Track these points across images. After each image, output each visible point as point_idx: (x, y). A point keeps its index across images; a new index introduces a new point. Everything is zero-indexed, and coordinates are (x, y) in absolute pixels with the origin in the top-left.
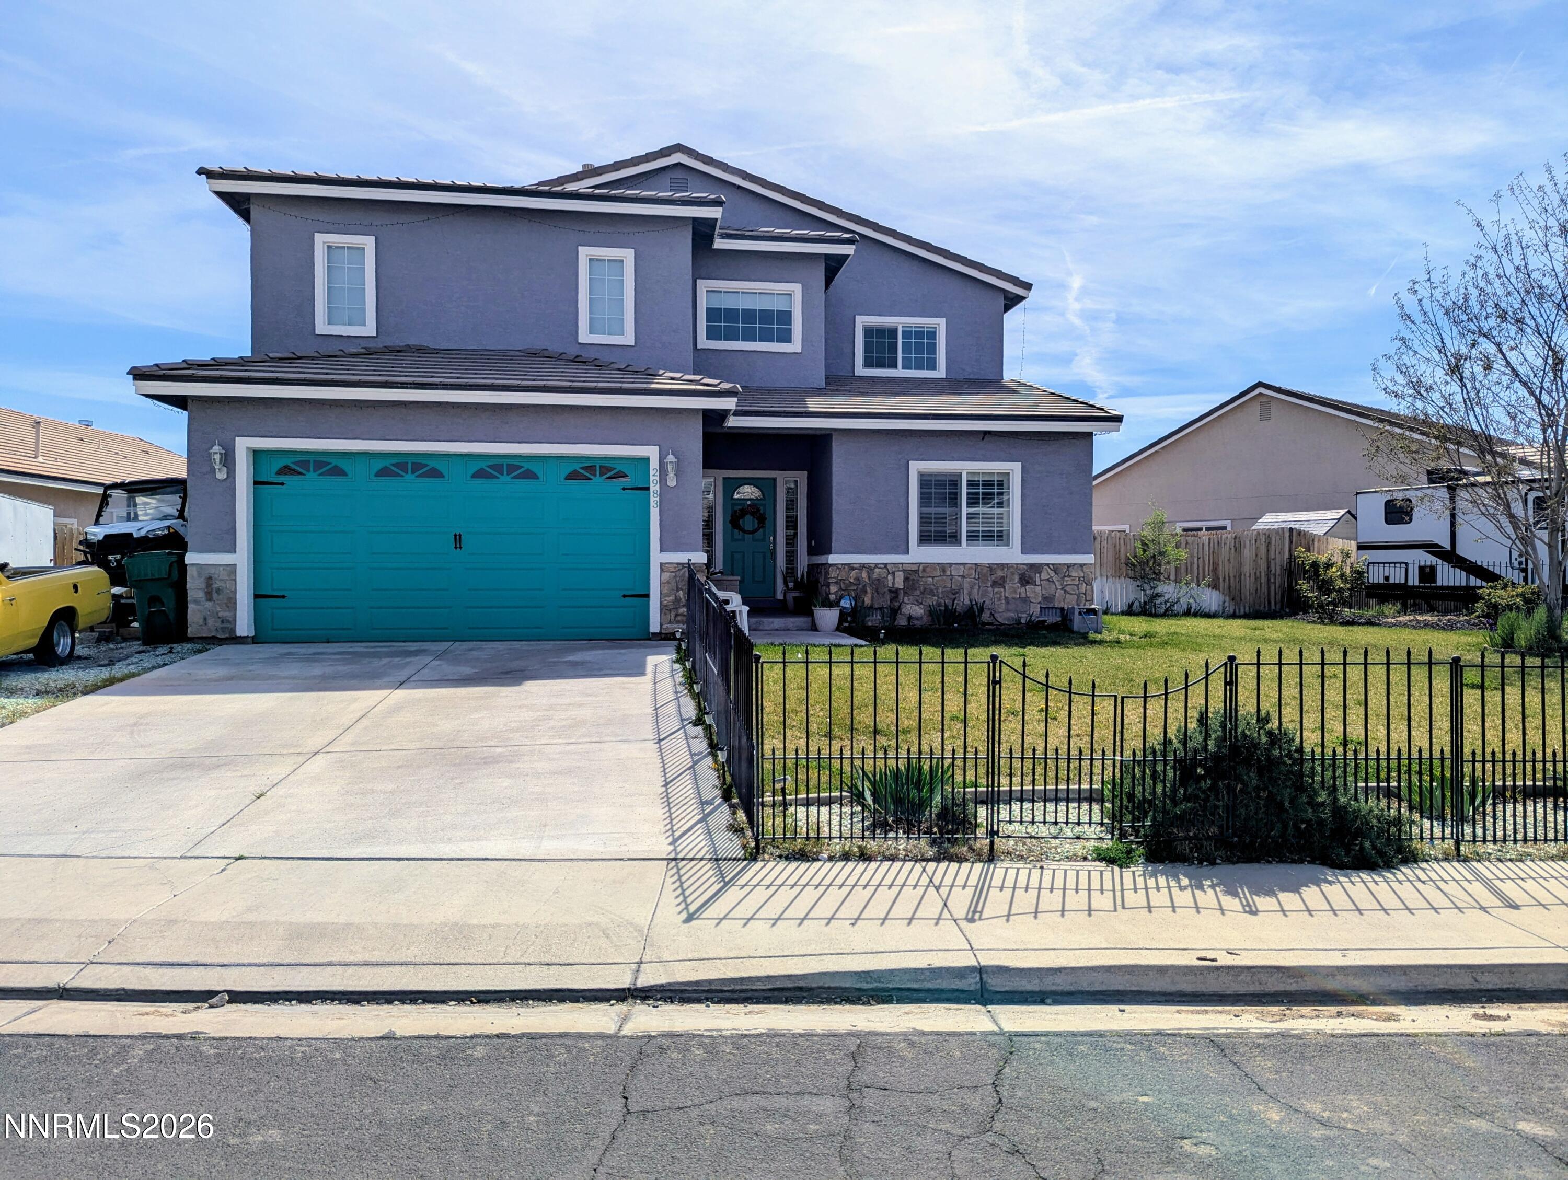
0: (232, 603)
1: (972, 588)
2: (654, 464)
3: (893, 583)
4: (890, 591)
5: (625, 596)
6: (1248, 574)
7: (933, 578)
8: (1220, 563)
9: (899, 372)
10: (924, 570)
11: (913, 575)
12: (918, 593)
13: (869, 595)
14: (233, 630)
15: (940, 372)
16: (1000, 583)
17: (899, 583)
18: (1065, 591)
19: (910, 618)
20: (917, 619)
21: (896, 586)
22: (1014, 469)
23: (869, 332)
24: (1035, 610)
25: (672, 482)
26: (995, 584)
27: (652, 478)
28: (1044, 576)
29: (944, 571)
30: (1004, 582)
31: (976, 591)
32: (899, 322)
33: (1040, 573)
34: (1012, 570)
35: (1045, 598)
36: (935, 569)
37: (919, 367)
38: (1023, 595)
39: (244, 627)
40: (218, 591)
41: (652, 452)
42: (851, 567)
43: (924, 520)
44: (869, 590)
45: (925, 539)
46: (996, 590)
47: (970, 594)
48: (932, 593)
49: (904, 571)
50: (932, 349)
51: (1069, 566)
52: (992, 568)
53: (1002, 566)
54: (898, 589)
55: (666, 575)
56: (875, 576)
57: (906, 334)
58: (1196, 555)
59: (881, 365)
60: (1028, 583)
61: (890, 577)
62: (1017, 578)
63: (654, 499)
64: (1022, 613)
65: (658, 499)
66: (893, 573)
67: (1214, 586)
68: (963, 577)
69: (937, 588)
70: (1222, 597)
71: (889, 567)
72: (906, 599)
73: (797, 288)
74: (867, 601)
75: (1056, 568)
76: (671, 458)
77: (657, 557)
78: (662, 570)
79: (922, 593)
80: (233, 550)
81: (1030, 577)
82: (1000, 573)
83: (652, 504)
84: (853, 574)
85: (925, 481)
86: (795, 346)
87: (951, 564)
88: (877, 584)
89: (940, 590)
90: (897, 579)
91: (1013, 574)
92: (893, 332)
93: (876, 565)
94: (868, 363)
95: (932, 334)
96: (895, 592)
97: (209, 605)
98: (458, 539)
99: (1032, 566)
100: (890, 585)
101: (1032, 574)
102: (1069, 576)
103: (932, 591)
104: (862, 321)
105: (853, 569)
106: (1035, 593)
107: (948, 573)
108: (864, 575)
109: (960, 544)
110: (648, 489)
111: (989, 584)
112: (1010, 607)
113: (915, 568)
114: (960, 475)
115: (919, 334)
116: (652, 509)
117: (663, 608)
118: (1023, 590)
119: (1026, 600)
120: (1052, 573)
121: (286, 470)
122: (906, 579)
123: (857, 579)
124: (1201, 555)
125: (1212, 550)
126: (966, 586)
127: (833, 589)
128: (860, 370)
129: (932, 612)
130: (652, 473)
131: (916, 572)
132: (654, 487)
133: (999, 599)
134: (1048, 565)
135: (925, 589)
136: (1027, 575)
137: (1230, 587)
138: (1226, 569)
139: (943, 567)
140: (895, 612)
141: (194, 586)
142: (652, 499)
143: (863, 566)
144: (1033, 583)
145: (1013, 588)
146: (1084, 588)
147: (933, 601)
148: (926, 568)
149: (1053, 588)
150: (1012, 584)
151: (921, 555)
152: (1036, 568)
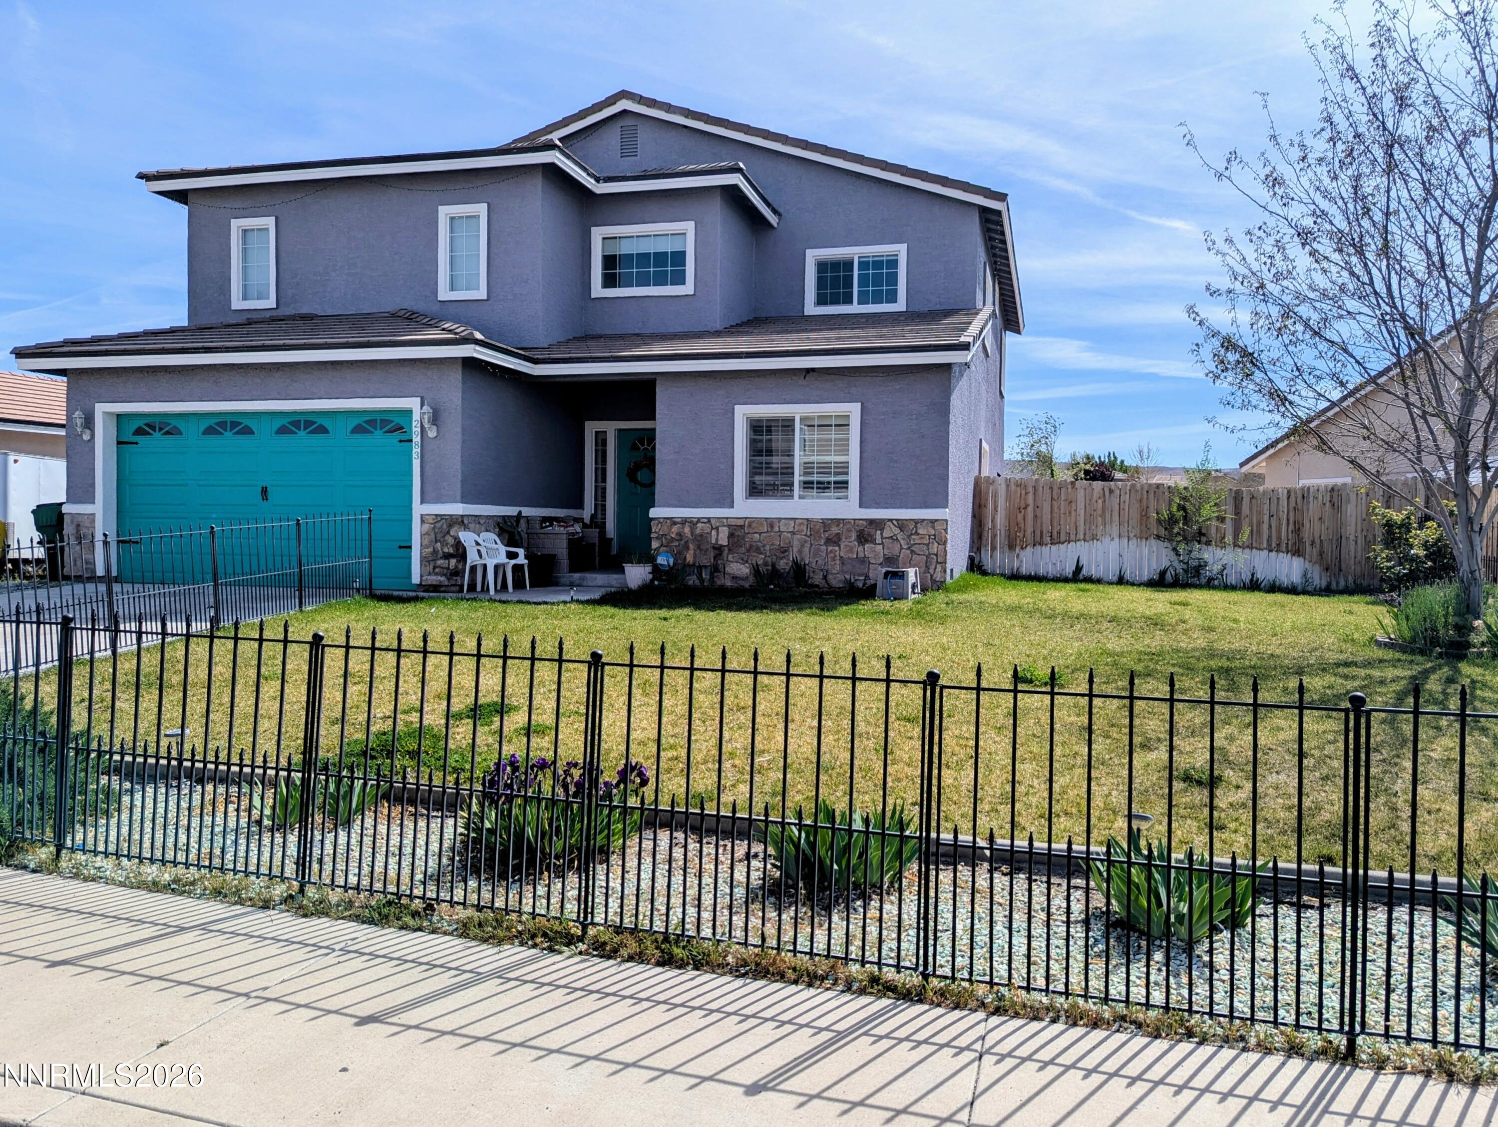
0: (91, 547)
1: (802, 546)
2: (416, 416)
3: (717, 539)
4: (714, 548)
5: (400, 547)
6: (1352, 537)
7: (760, 534)
8: (1306, 522)
9: (855, 308)
10: (750, 525)
11: (738, 530)
12: (743, 550)
13: (691, 552)
14: (93, 571)
15: (900, 305)
16: (834, 541)
17: (723, 540)
18: (912, 552)
19: (735, 578)
20: (742, 579)
21: (720, 542)
22: (853, 411)
23: (822, 266)
24: (876, 572)
25: (432, 433)
26: (829, 541)
27: (414, 429)
28: (887, 533)
29: (772, 527)
30: (840, 540)
31: (806, 549)
32: (855, 252)
33: (882, 530)
34: (848, 526)
35: (889, 560)
36: (761, 525)
37: (877, 300)
38: (861, 555)
39: (100, 567)
40: (83, 535)
41: (412, 403)
42: (673, 521)
43: (754, 470)
44: (691, 546)
45: (754, 491)
46: (830, 548)
47: (800, 552)
48: (758, 550)
49: (729, 526)
50: (893, 279)
51: (916, 522)
52: (826, 524)
53: (838, 522)
54: (721, 546)
55: (426, 527)
56: (698, 531)
57: (863, 265)
58: (1266, 512)
59: (835, 301)
60: (867, 541)
61: (714, 533)
62: (854, 535)
63: (416, 451)
64: (859, 575)
65: (419, 450)
66: (717, 528)
67: (1297, 551)
68: (793, 533)
69: (764, 546)
70: (1308, 565)
71: (713, 521)
72: (730, 557)
73: (689, 227)
74: (690, 558)
75: (901, 524)
76: (425, 409)
77: (418, 509)
78: (423, 521)
79: (748, 551)
80: (92, 501)
81: (869, 535)
82: (835, 530)
83: (414, 455)
84: (675, 529)
85: (754, 427)
86: (689, 288)
87: (780, 519)
88: (700, 540)
89: (768, 548)
90: (721, 535)
91: (849, 531)
92: (849, 264)
93: (699, 520)
94: (821, 300)
95: (893, 263)
96: (719, 549)
97: (79, 548)
98: (264, 491)
99: (871, 522)
100: (713, 541)
101: (872, 531)
102: (917, 533)
103: (758, 548)
104: (812, 256)
105: (675, 523)
106: (875, 552)
107: (776, 529)
108: (687, 530)
109: (792, 497)
110: (411, 441)
111: (822, 542)
112: (845, 568)
113: (740, 523)
114: (793, 420)
115: (878, 264)
116: (414, 461)
117: (424, 560)
118: (861, 548)
119: (864, 561)
120: (897, 531)
121: (139, 432)
122: (731, 535)
123: (679, 534)
124: (1274, 510)
125: (1292, 504)
126: (796, 544)
127: (655, 545)
128: (811, 308)
129: (756, 571)
130: (414, 424)
131: (742, 527)
132: (417, 439)
133: (834, 559)
134: (891, 520)
135: (751, 546)
136: (866, 532)
137: (1321, 554)
138: (1312, 529)
139: (771, 523)
140: (715, 569)
141: (68, 531)
142: (414, 450)
143: (685, 521)
144: (873, 541)
145: (849, 547)
146: (935, 548)
147: (760, 559)
148: (752, 522)
149: (897, 547)
150: (849, 542)
151: (746, 508)
152: (877, 524)
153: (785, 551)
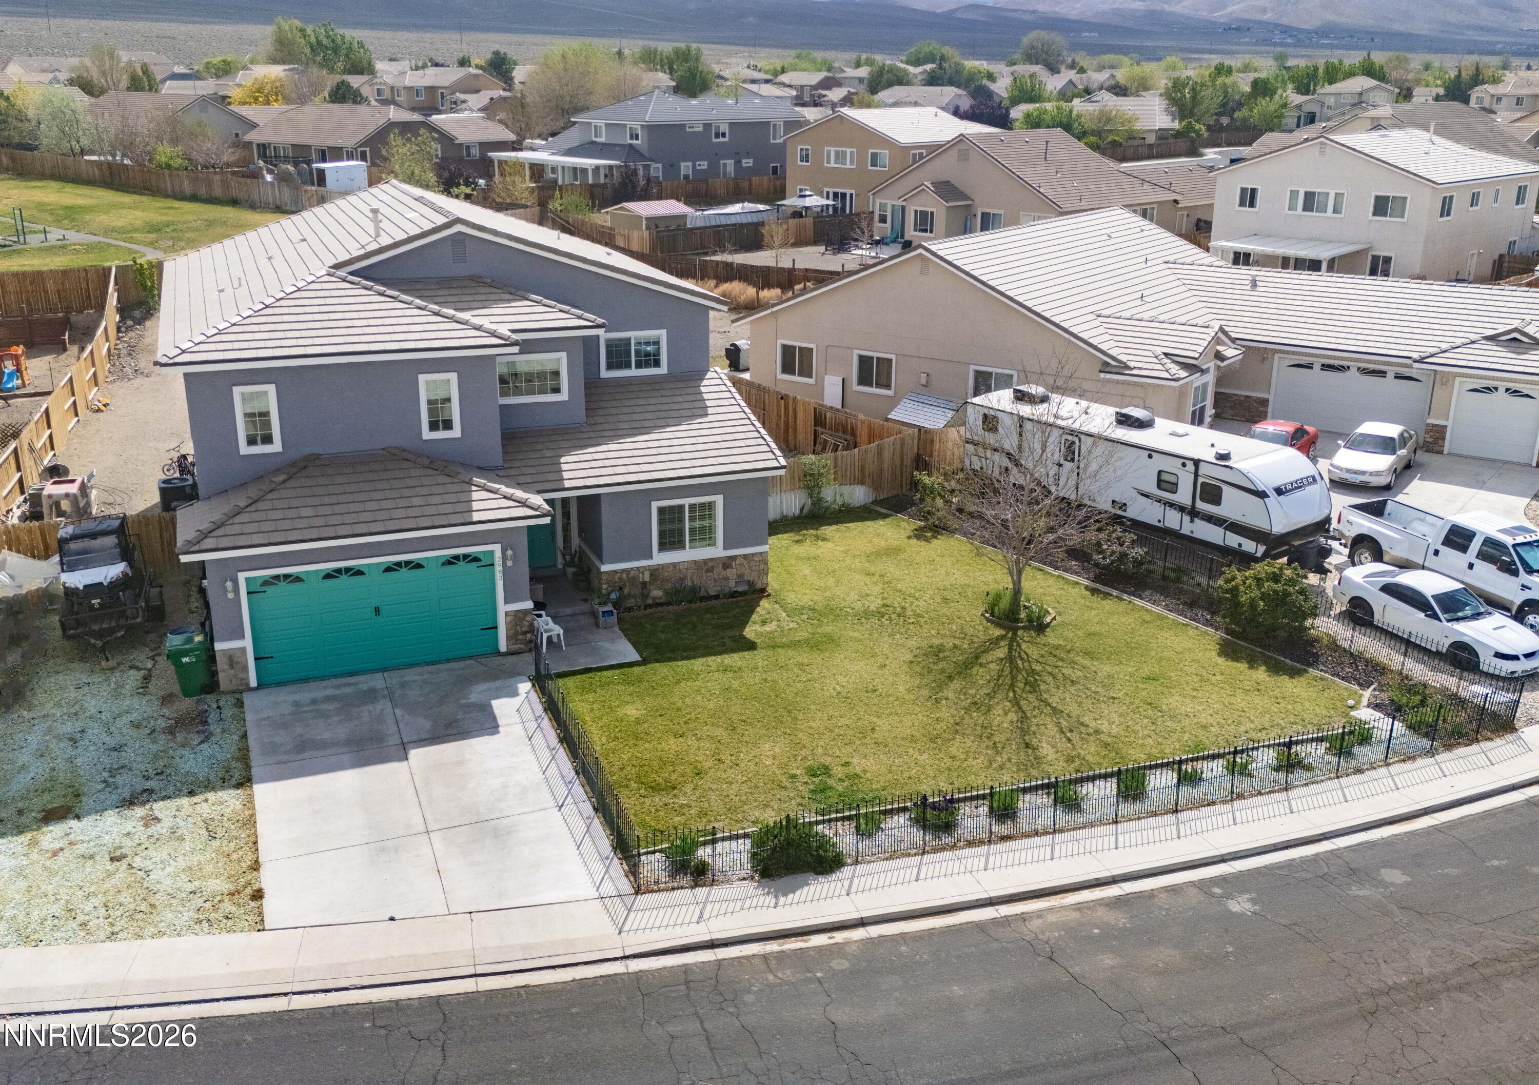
0: (245, 668)
1: (693, 575)
2: (498, 553)
3: (643, 579)
4: (642, 584)
6: (887, 468)
7: (668, 572)
8: (867, 464)
9: (633, 372)
10: (662, 568)
11: (655, 572)
12: (659, 582)
13: (628, 588)
14: (248, 684)
15: (663, 370)
16: (711, 570)
17: (647, 577)
18: (751, 570)
19: (654, 599)
20: (658, 598)
21: (645, 580)
22: (719, 499)
23: (610, 344)
24: (732, 584)
25: (509, 563)
26: (708, 571)
27: (496, 562)
28: (738, 562)
29: (674, 567)
30: (713, 569)
31: (695, 577)
32: (634, 335)
33: (736, 561)
34: (718, 561)
35: (740, 576)
36: (669, 566)
37: (648, 366)
38: (725, 576)
39: (253, 683)
40: (237, 663)
41: (497, 548)
42: (615, 572)
43: (661, 534)
44: (627, 585)
45: (664, 546)
46: (708, 575)
47: (691, 579)
48: (668, 581)
49: (649, 570)
50: (657, 352)
51: (753, 555)
52: (705, 562)
53: (711, 560)
54: (646, 582)
55: (509, 618)
56: (631, 575)
57: (638, 344)
59: (619, 368)
60: (727, 568)
61: (641, 575)
62: (721, 566)
63: (499, 576)
64: (724, 587)
65: (502, 574)
66: (643, 572)
68: (687, 569)
69: (671, 579)
70: (868, 488)
71: (640, 569)
72: (651, 587)
73: (564, 356)
74: (628, 591)
75: (745, 556)
76: (510, 552)
77: (503, 608)
78: (506, 614)
79: (662, 582)
80: (242, 636)
81: (729, 564)
82: (710, 564)
83: (498, 578)
84: (617, 576)
85: (661, 510)
86: (564, 396)
87: (679, 562)
88: (633, 580)
89: (673, 579)
90: (645, 576)
91: (718, 564)
92: (628, 343)
93: (632, 569)
94: (610, 367)
95: (657, 343)
96: (644, 584)
97: (232, 672)
98: (377, 610)
99: (730, 557)
100: (641, 580)
101: (730, 562)
102: (753, 560)
104: (605, 337)
105: (617, 573)
106: (732, 573)
107: (678, 568)
108: (624, 576)
109: (684, 547)
110: (494, 565)
111: (704, 572)
112: (717, 584)
113: (657, 567)
114: (684, 506)
115: (647, 343)
116: (498, 581)
117: (508, 638)
118: (724, 572)
119: (726, 579)
120: (743, 560)
122: (651, 575)
123: (620, 578)
126: (689, 574)
127: (604, 586)
128: (605, 373)
129: (666, 593)
130: (497, 559)
131: (657, 569)
132: (498, 564)
133: (710, 580)
134: (740, 555)
135: (663, 580)
136: (727, 563)
138: (871, 468)
139: (674, 565)
140: (645, 596)
141: (221, 663)
143: (623, 570)
144: (731, 567)
145: (718, 572)
146: (762, 566)
147: (668, 586)
148: (664, 567)
149: (744, 569)
150: (719, 569)
151: (660, 558)
152: (733, 558)
153: (683, 579)
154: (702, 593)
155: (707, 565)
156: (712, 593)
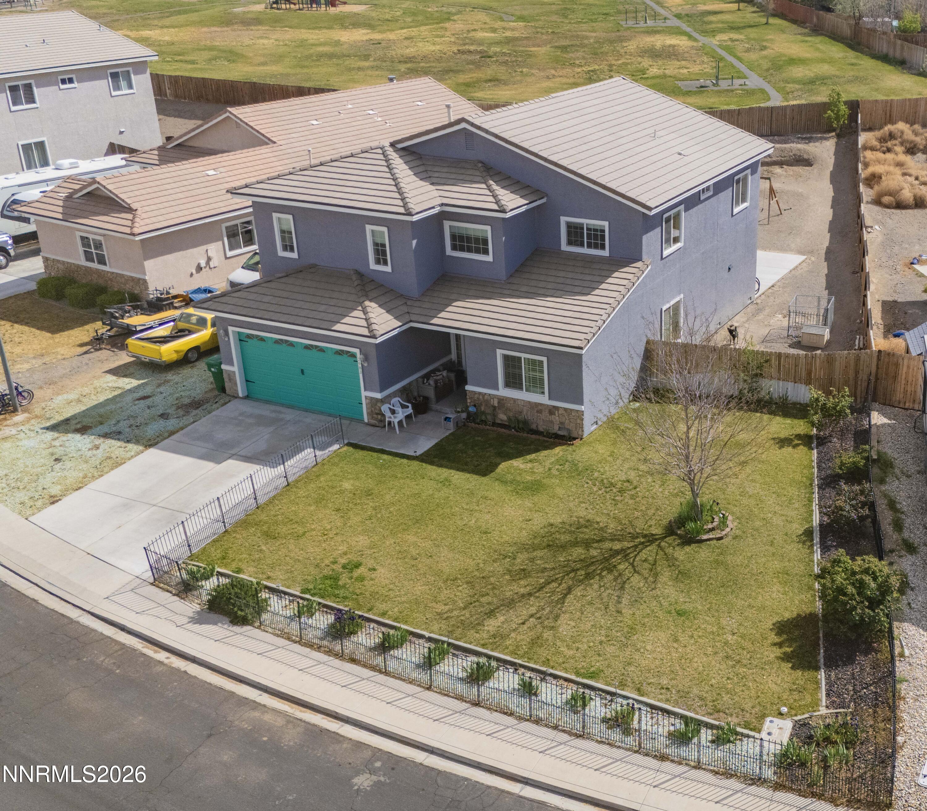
0: (236, 385)
1: (527, 412)
2: (358, 357)
3: (493, 403)
4: (492, 406)
5: (359, 403)
6: (837, 378)
7: (510, 404)
8: (814, 370)
9: (585, 250)
12: (504, 409)
13: (483, 407)
14: (238, 394)
15: (607, 253)
16: (540, 412)
17: (496, 405)
18: (570, 421)
19: (500, 420)
20: (504, 421)
22: (544, 361)
23: (569, 226)
24: (556, 428)
25: (365, 364)
26: (538, 412)
28: (561, 412)
29: (515, 402)
30: (542, 412)
31: (529, 414)
32: (585, 221)
33: (558, 411)
34: (545, 407)
35: (562, 423)
36: (511, 400)
37: (596, 248)
38: (550, 419)
39: (241, 394)
40: (232, 380)
41: (357, 351)
42: (475, 393)
43: (505, 374)
44: (483, 404)
45: (507, 385)
46: (538, 415)
47: (527, 414)
48: (510, 410)
49: (498, 398)
50: (603, 239)
51: (571, 410)
52: (536, 404)
53: (541, 404)
56: (485, 398)
57: (588, 229)
58: (793, 364)
59: (576, 245)
60: (552, 414)
62: (547, 411)
64: (550, 428)
65: (361, 370)
66: (493, 399)
68: (524, 406)
69: (512, 409)
71: (491, 395)
72: (499, 411)
73: (488, 228)
74: (482, 409)
75: (566, 409)
76: (362, 357)
77: (364, 393)
78: (365, 397)
79: (506, 410)
80: (233, 364)
81: (553, 412)
82: (540, 407)
84: (476, 396)
85: (505, 356)
86: (490, 258)
87: (518, 399)
88: (487, 402)
89: (514, 410)
90: (495, 402)
91: (545, 409)
92: (581, 227)
93: (485, 394)
95: (602, 230)
96: (494, 407)
97: (230, 384)
98: (302, 371)
99: (554, 407)
102: (571, 414)
104: (564, 219)
106: (555, 418)
107: (517, 403)
108: (481, 397)
109: (523, 389)
110: (358, 363)
111: (535, 412)
112: (545, 424)
113: (502, 398)
114: (521, 358)
115: (595, 229)
116: (360, 374)
117: (368, 413)
118: (550, 417)
119: (552, 422)
120: (564, 412)
121: (248, 337)
122: (499, 403)
123: (478, 399)
124: (798, 364)
125: (807, 361)
126: (525, 411)
127: (468, 401)
128: (565, 247)
129: (509, 419)
131: (503, 400)
132: (360, 366)
133: (540, 419)
134: (561, 407)
135: (507, 408)
136: (553, 410)
138: (818, 374)
139: (515, 400)
140: (495, 416)
141: (225, 377)
142: (359, 370)
143: (480, 393)
144: (555, 414)
145: (545, 415)
146: (579, 421)
147: (511, 414)
148: (507, 399)
149: (564, 419)
150: (545, 414)
151: (504, 392)
152: (557, 408)
153: (520, 413)
154: (534, 427)
155: (537, 407)
156: (541, 429)
